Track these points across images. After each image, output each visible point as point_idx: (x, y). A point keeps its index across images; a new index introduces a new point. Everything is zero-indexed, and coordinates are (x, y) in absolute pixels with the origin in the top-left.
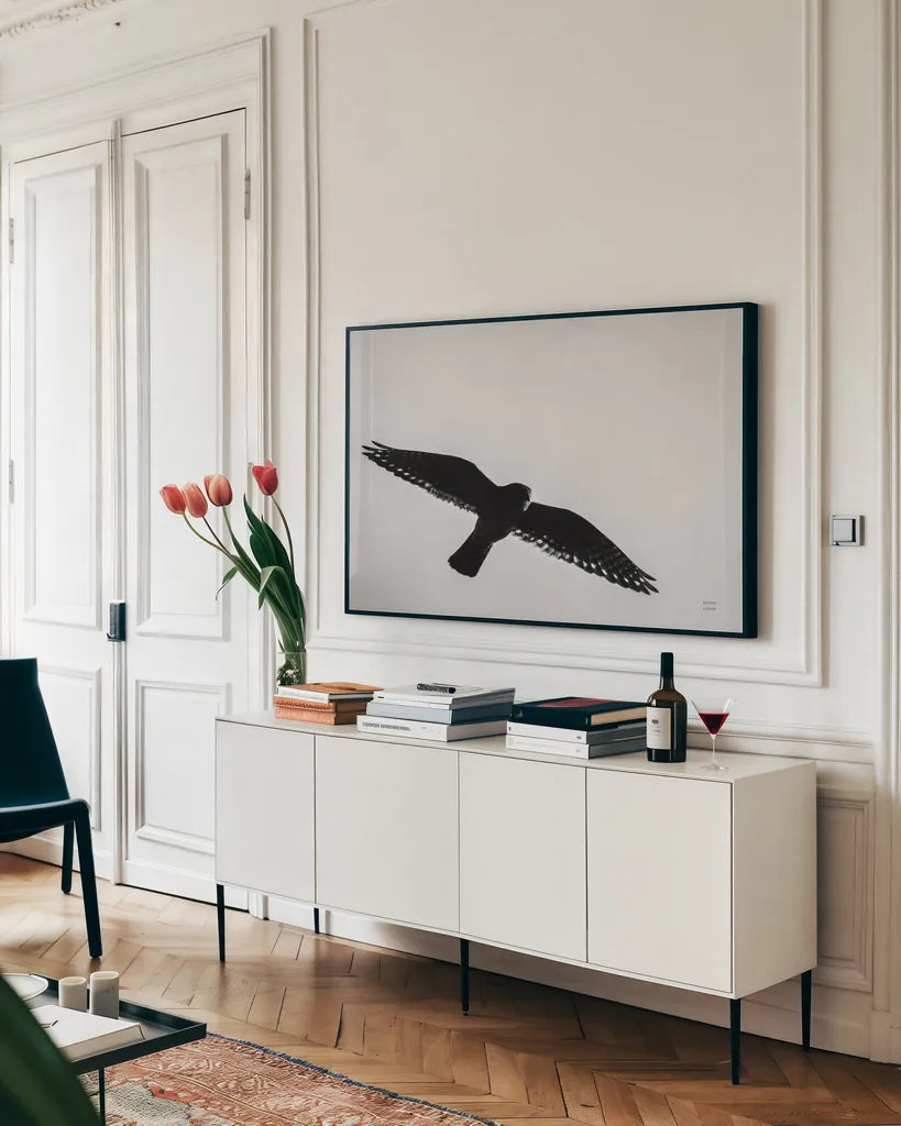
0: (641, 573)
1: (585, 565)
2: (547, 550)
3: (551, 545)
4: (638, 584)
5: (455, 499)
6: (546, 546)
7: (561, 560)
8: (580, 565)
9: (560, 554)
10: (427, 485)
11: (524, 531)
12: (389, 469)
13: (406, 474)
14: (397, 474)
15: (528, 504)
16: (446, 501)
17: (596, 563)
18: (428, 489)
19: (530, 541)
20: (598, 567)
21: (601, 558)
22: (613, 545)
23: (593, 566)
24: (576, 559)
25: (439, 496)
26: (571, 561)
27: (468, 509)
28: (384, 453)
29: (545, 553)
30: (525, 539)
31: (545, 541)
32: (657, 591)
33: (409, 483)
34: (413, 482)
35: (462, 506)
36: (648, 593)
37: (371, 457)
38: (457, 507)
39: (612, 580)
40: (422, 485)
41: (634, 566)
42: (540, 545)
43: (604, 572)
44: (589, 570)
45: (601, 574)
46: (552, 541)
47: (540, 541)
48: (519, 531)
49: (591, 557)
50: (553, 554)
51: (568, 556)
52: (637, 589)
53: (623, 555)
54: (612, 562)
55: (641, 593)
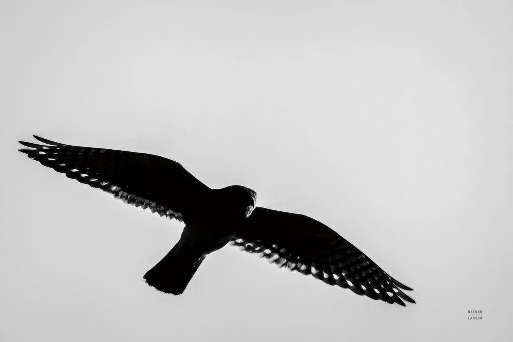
0: (394, 283)
1: (326, 276)
2: (277, 261)
3: (281, 255)
4: (390, 294)
5: (154, 204)
6: (276, 256)
7: (295, 272)
8: (319, 276)
9: (293, 265)
10: (114, 188)
11: (246, 240)
12: (59, 169)
13: (84, 175)
14: (71, 175)
15: (252, 209)
16: (140, 208)
17: (339, 274)
18: (116, 193)
19: (254, 251)
20: (342, 278)
21: (346, 268)
22: (360, 253)
23: (336, 277)
24: (313, 270)
25: (131, 201)
26: (307, 272)
27: (172, 216)
28: (51, 151)
29: (274, 264)
30: (248, 249)
31: (274, 251)
32: (412, 301)
33: (87, 186)
34: (94, 185)
35: (162, 213)
36: (403, 304)
37: (31, 154)
38: (156, 214)
39: (359, 291)
40: (107, 189)
41: (386, 276)
42: (268, 256)
43: (350, 283)
44: (331, 281)
45: (346, 286)
46: (282, 251)
47: (268, 251)
48: (240, 241)
49: (332, 268)
50: (285, 265)
51: (303, 267)
52: (390, 300)
53: (373, 264)
54: (359, 272)
55: (395, 305)
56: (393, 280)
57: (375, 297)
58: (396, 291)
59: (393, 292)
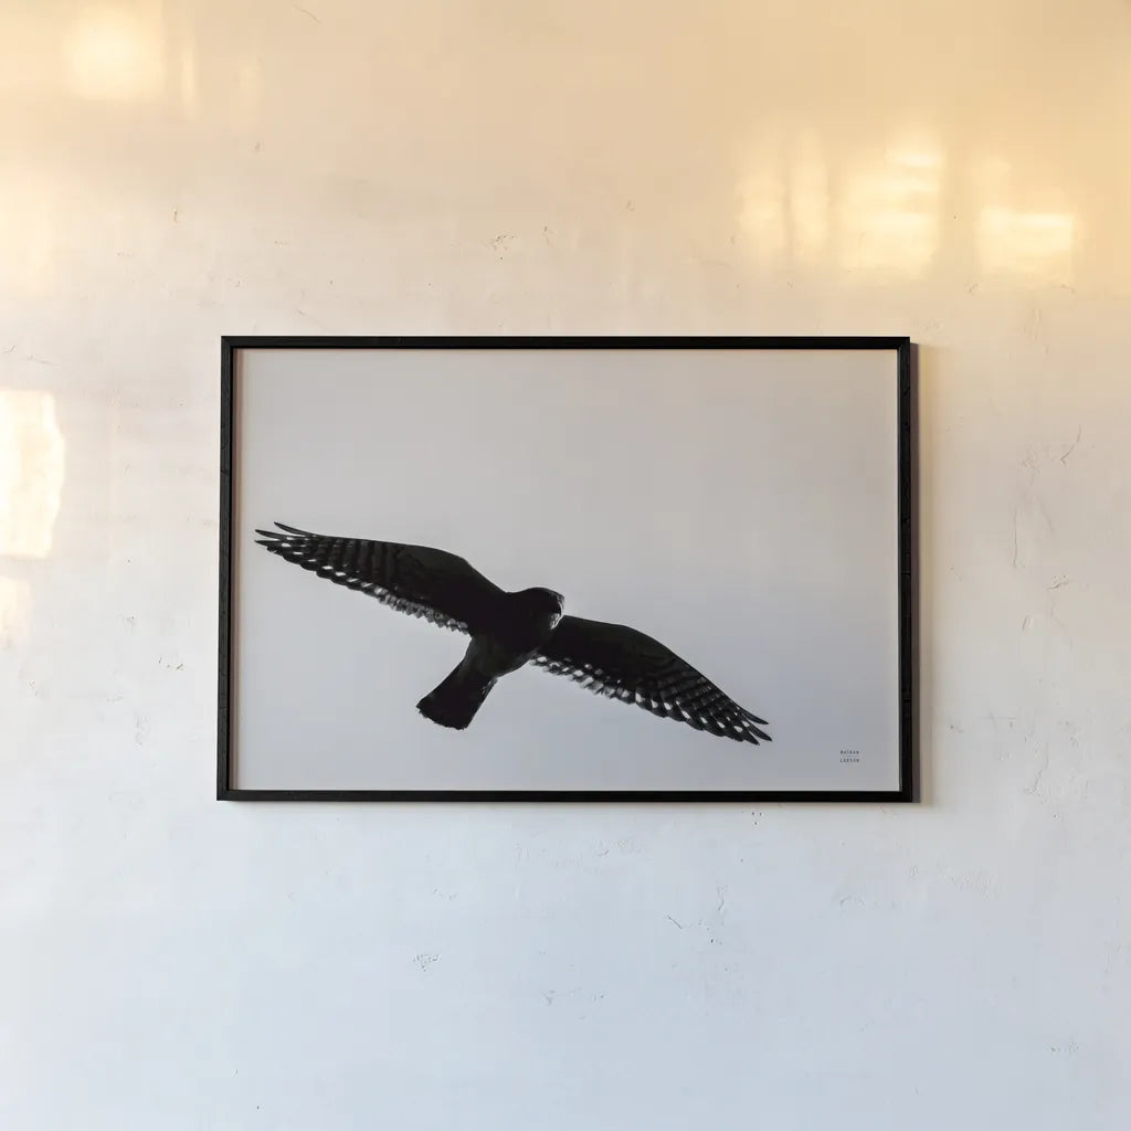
56: (742, 711)
57: (719, 732)
58: (746, 724)
59: (742, 726)
